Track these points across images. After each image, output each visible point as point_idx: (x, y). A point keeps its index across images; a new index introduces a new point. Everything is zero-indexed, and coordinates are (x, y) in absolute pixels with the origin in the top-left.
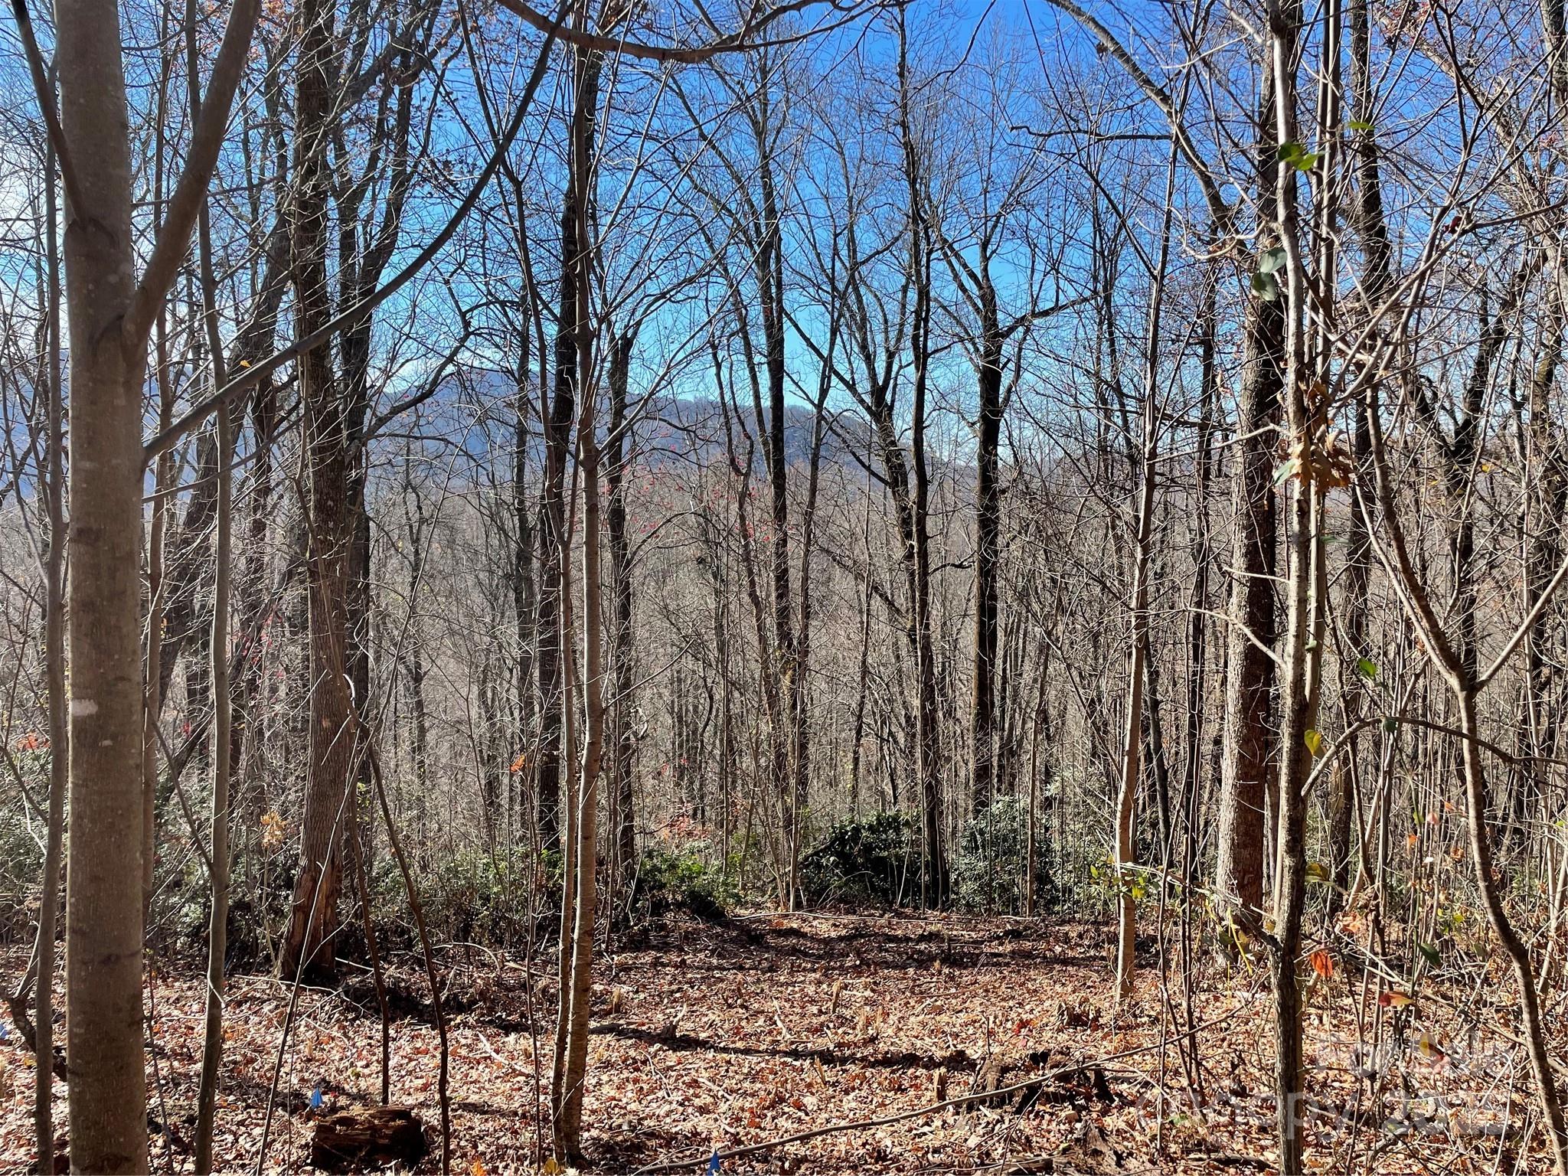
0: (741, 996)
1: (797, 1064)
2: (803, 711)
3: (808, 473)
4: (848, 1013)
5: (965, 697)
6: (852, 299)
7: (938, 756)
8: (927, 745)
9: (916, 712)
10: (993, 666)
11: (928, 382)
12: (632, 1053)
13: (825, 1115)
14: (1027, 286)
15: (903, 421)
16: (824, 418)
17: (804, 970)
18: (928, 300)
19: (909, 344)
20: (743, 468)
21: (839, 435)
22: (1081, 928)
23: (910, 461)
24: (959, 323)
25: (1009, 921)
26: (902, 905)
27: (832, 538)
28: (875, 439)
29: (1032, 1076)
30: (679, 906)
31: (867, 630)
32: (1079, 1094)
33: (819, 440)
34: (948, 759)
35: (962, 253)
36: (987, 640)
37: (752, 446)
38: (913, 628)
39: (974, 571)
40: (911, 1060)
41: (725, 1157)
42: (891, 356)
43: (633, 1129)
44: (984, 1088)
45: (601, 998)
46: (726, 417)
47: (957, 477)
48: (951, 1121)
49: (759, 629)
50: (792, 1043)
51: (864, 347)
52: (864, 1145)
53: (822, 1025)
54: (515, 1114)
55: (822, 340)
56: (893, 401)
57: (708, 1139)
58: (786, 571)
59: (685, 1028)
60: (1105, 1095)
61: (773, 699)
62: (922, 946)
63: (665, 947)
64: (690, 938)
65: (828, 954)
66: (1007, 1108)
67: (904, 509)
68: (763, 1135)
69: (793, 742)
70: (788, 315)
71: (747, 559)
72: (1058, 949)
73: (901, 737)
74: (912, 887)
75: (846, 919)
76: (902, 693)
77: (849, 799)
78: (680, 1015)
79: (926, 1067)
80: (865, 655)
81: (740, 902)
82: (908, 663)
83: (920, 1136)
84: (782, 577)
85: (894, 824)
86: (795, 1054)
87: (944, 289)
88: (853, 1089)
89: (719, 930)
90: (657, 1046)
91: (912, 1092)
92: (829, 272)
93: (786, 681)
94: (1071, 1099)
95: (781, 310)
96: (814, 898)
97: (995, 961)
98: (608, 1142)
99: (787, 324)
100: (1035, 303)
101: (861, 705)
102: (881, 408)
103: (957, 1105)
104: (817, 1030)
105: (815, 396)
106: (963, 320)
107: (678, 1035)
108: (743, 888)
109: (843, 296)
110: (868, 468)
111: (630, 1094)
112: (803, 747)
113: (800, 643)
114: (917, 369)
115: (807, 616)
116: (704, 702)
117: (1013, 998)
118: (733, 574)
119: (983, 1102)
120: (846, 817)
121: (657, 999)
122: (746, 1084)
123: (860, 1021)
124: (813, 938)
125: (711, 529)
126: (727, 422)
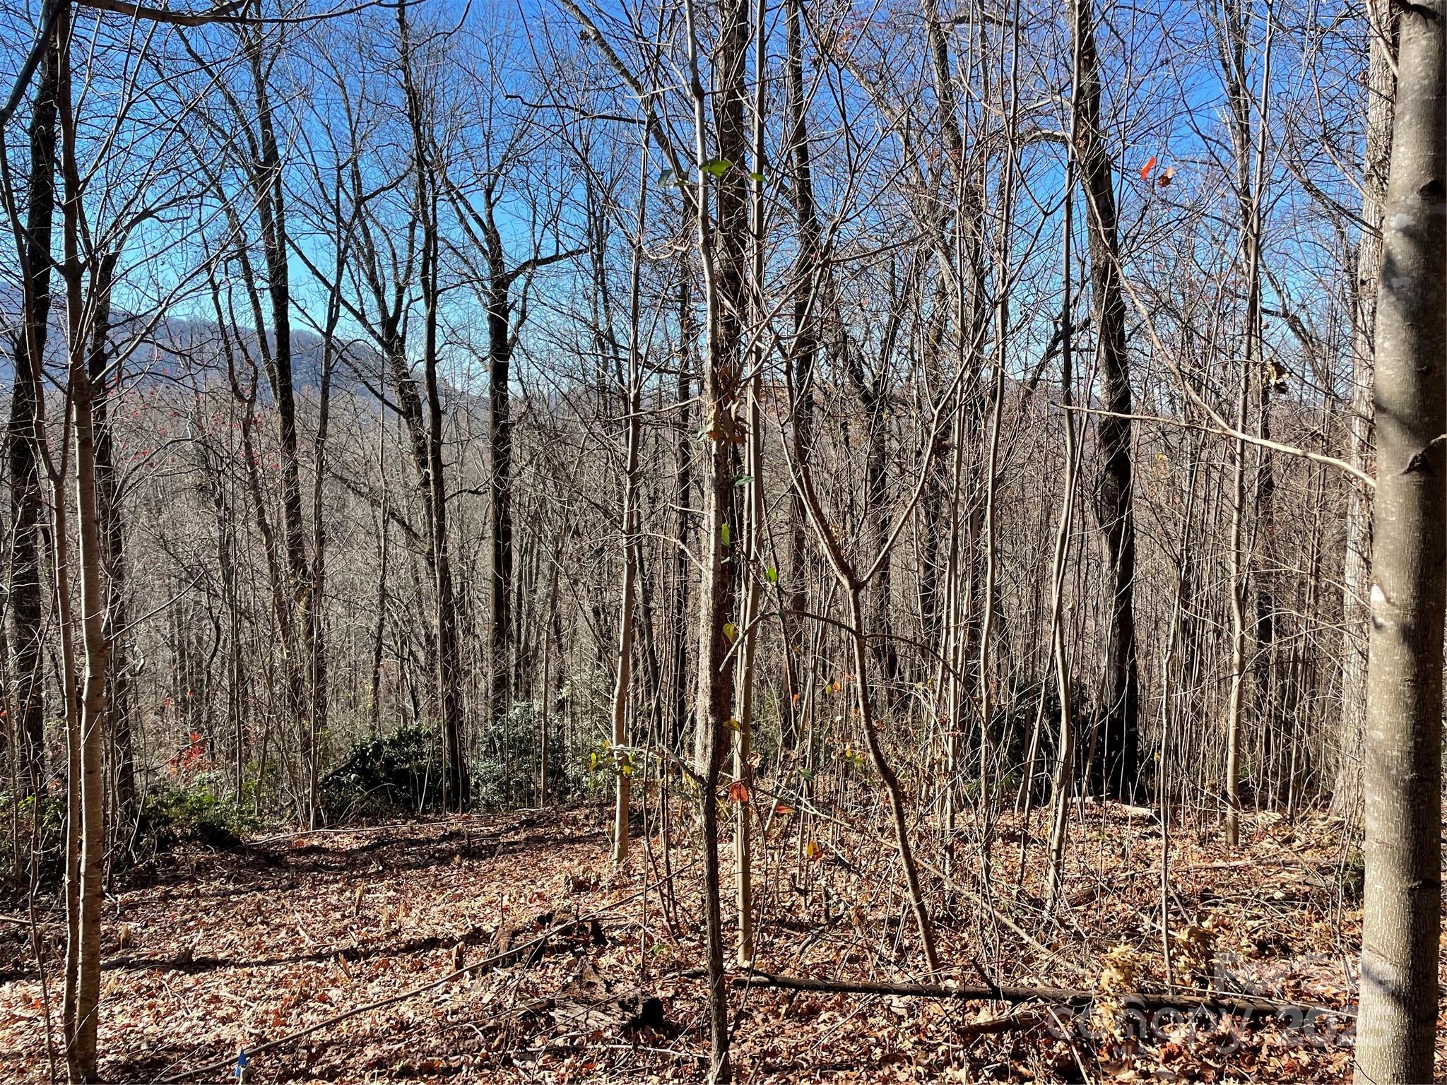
0: (261, 913)
1: (322, 965)
2: (320, 636)
3: (318, 400)
4: (371, 914)
5: (484, 614)
6: (358, 232)
7: (458, 671)
8: (447, 661)
9: (436, 631)
10: (508, 584)
11: (438, 318)
12: (146, 982)
13: (349, 1003)
14: (529, 233)
15: (415, 353)
16: (333, 347)
17: (327, 882)
18: (436, 239)
19: (418, 280)
20: (247, 394)
21: (350, 365)
22: (587, 811)
23: (423, 393)
24: (466, 262)
25: (525, 812)
26: (424, 811)
27: (346, 466)
28: (387, 370)
29: (539, 934)
30: (189, 839)
31: (384, 554)
32: (578, 943)
33: (329, 368)
34: (468, 673)
35: (466, 196)
36: (502, 561)
37: (256, 372)
38: (431, 552)
39: (489, 497)
40: (433, 943)
41: (251, 1055)
42: (400, 290)
43: (152, 1047)
44: (497, 952)
45: (107, 937)
46: (226, 342)
47: (471, 408)
48: (468, 985)
49: (270, 557)
50: (316, 948)
51: (372, 279)
52: (388, 1021)
53: (345, 927)
54: (20, 1055)
55: (328, 266)
56: (404, 333)
57: (233, 1044)
58: (297, 499)
59: (203, 951)
60: (600, 939)
61: (287, 628)
62: (444, 845)
63: (175, 880)
64: (203, 869)
65: (351, 864)
66: (518, 965)
67: (419, 438)
68: (288, 1030)
69: (310, 668)
70: (291, 242)
71: (255, 487)
72: (567, 831)
73: (421, 656)
74: (435, 795)
75: (368, 831)
76: (421, 614)
77: (370, 719)
78: (196, 940)
79: (446, 947)
80: (383, 578)
81: (257, 827)
82: (427, 585)
83: (439, 1004)
84: (293, 505)
85: (416, 737)
86: (320, 957)
87: (450, 230)
88: (377, 976)
89: (234, 856)
90: (172, 972)
91: (433, 969)
92: (334, 203)
93: (301, 607)
94: (572, 948)
95: (283, 237)
96: (335, 815)
97: (511, 849)
98: (126, 1063)
99: (290, 251)
100: (537, 250)
101: (381, 627)
102: (392, 340)
103: (473, 971)
104: (340, 933)
105: (323, 323)
106: (471, 260)
107: (194, 959)
108: (260, 814)
109: (350, 228)
110: (381, 397)
111: (146, 1019)
112: (321, 671)
113: (315, 570)
114: (428, 306)
115: (321, 542)
116: (209, 633)
117: (526, 877)
118: (240, 503)
119: (496, 964)
120: (366, 736)
121: (169, 930)
122: (270, 992)
123: (384, 918)
124: (335, 852)
125: (212, 456)
126: (227, 349)
